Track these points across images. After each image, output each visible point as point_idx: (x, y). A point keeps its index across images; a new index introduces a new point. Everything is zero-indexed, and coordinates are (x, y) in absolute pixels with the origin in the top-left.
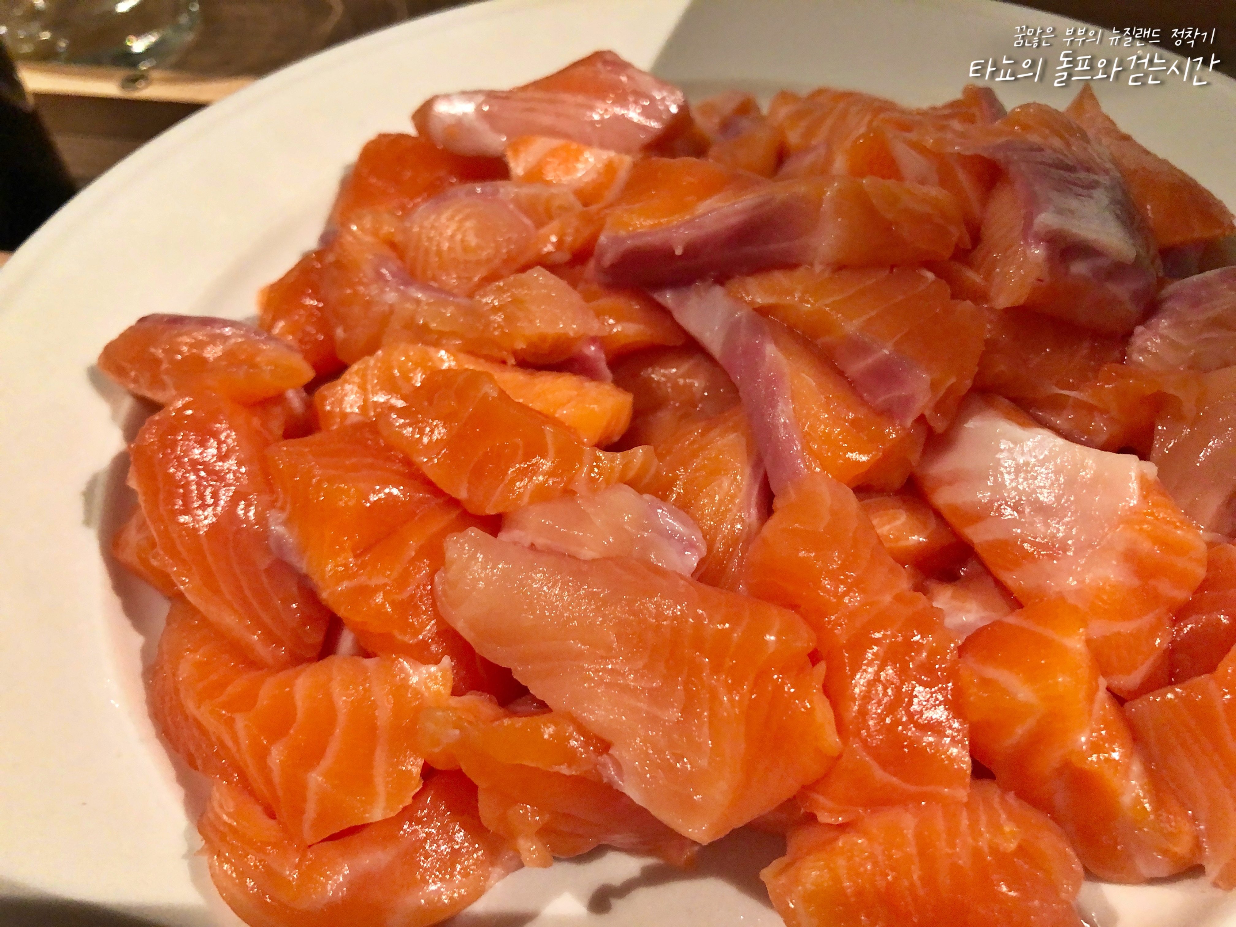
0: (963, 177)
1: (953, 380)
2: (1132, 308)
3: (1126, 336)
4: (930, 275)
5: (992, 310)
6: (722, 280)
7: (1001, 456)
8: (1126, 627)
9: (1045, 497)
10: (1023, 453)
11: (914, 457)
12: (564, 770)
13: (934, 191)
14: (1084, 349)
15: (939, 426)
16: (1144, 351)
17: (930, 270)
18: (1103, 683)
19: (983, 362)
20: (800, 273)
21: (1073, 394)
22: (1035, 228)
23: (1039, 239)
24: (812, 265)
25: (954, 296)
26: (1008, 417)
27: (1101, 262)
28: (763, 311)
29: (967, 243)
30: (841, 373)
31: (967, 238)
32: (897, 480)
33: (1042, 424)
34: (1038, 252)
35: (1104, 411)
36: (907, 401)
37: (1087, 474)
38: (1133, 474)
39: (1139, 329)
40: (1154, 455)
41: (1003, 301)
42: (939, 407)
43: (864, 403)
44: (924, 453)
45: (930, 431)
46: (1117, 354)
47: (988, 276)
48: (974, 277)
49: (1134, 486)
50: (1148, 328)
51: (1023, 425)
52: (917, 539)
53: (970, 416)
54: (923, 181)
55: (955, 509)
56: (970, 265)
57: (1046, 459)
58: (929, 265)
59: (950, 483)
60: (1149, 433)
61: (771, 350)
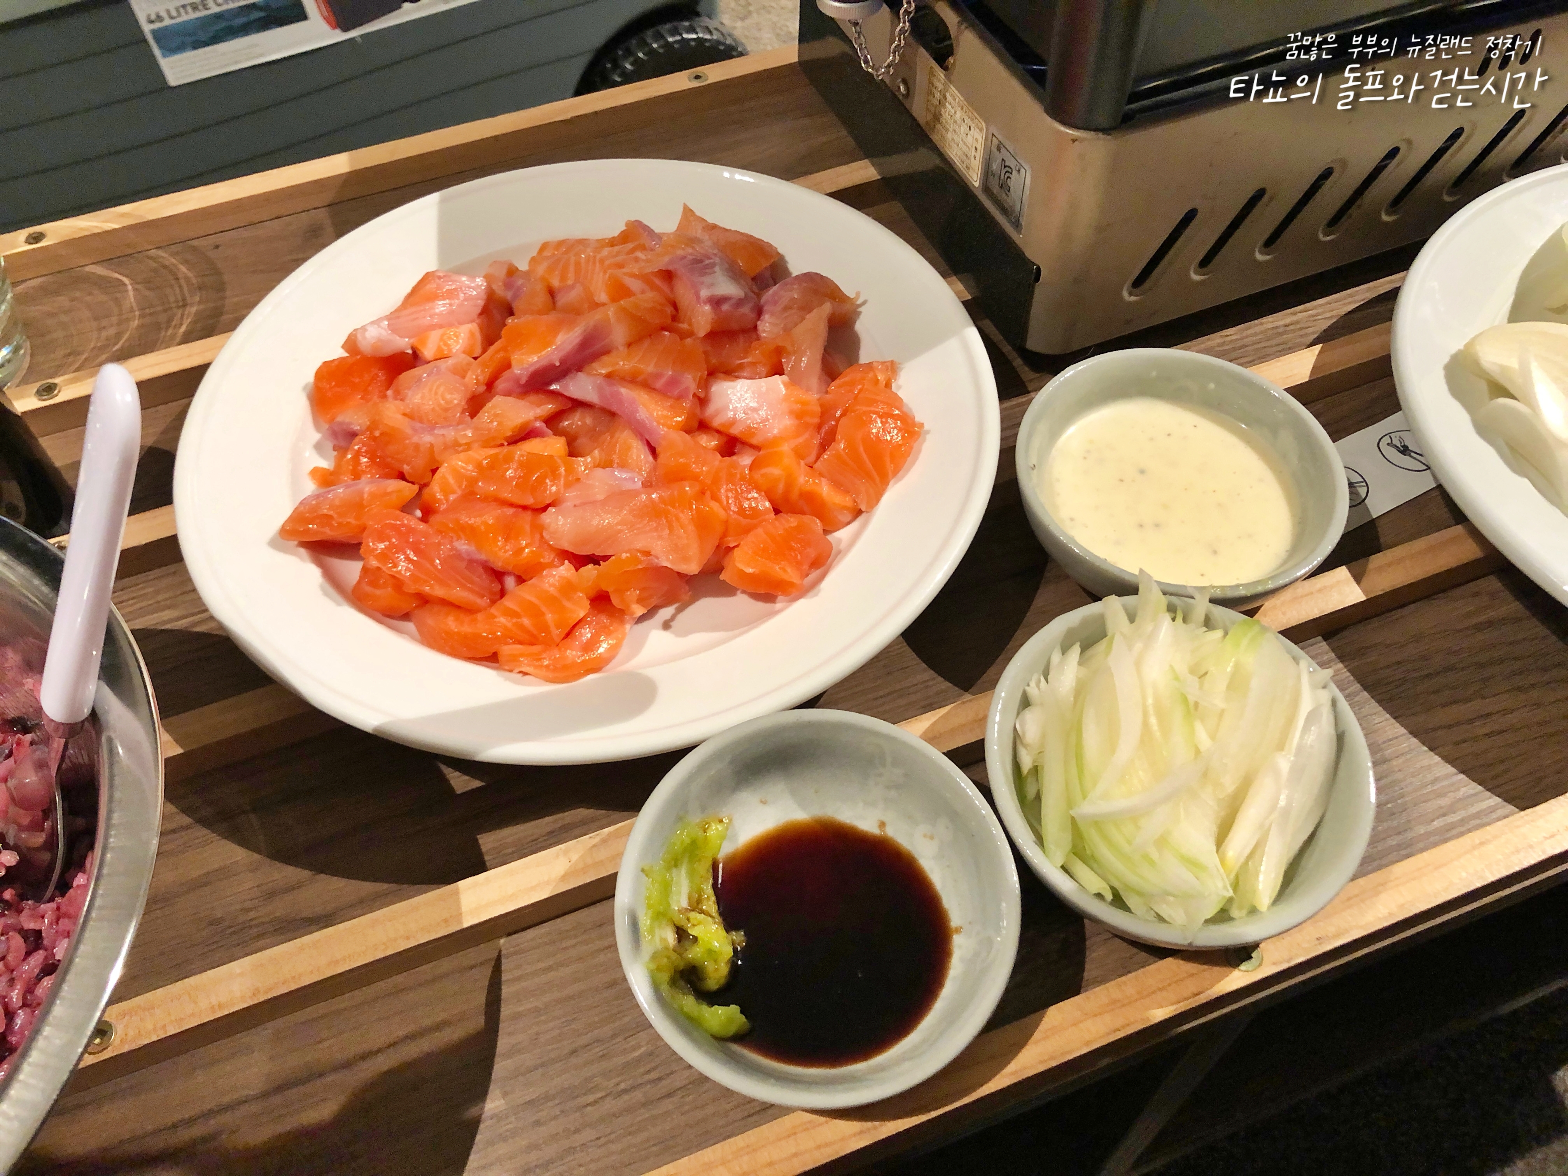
0: (658, 282)
1: (699, 374)
2: (753, 316)
3: (755, 327)
4: (667, 333)
5: (699, 338)
6: (579, 369)
7: (730, 396)
8: (801, 440)
9: (753, 404)
10: (738, 392)
11: (698, 411)
12: (640, 567)
13: (650, 294)
14: (741, 340)
15: (702, 395)
16: (764, 331)
17: (665, 331)
18: (802, 463)
19: (707, 362)
20: (614, 353)
21: (745, 360)
22: (702, 298)
23: (705, 303)
24: (617, 348)
25: (681, 339)
26: (725, 380)
27: (733, 301)
28: (609, 376)
29: (674, 312)
30: (654, 389)
31: (672, 309)
32: (696, 425)
33: (738, 377)
34: (707, 308)
35: (760, 363)
36: (687, 389)
37: (764, 389)
38: (780, 383)
39: (759, 323)
40: (786, 372)
41: (702, 333)
42: (699, 386)
43: (670, 397)
44: (701, 409)
45: (699, 398)
46: (754, 336)
47: (690, 324)
48: (684, 326)
49: (782, 386)
50: (762, 321)
51: (733, 381)
52: (714, 443)
53: (712, 386)
54: (643, 292)
55: (723, 425)
56: (679, 322)
57: (747, 390)
58: (664, 329)
59: (716, 416)
60: (780, 364)
61: (623, 390)
